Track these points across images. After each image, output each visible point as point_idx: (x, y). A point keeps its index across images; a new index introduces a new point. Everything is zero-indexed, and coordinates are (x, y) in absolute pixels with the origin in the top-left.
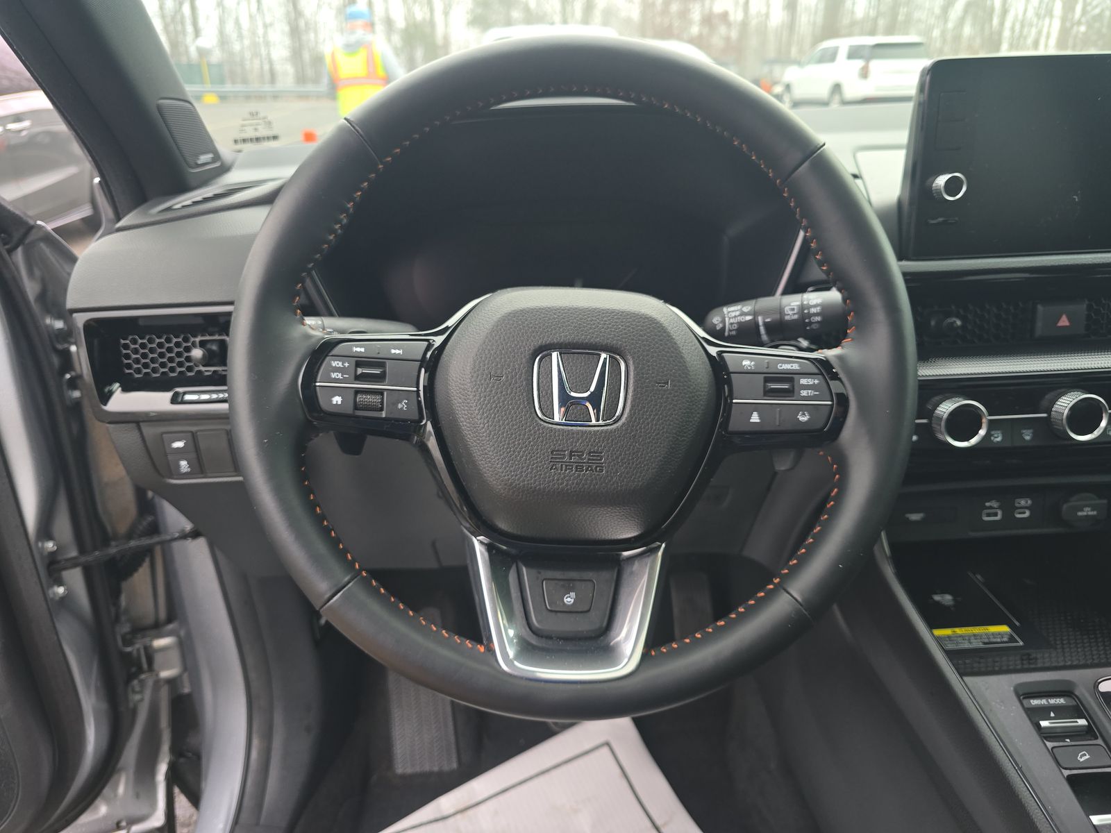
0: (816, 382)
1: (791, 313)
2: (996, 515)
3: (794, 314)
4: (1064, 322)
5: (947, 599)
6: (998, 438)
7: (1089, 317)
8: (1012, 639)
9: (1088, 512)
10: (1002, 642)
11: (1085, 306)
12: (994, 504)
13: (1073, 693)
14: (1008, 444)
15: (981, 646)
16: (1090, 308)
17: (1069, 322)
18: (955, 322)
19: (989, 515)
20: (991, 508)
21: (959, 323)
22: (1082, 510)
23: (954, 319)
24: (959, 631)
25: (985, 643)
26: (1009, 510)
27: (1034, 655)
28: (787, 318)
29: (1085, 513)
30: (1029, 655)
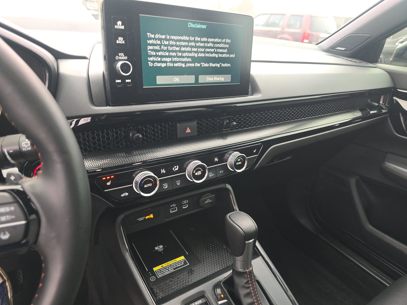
0: (12, 208)
1: (26, 146)
2: (175, 209)
3: (28, 147)
4: (188, 131)
5: (160, 248)
6: (166, 186)
7: (198, 127)
8: (185, 263)
9: (208, 201)
10: (181, 266)
11: (196, 123)
12: (174, 205)
13: (204, 296)
14: (171, 188)
15: (173, 271)
16: (198, 123)
17: (191, 130)
18: (139, 135)
19: (173, 210)
20: (173, 207)
21: (141, 136)
22: (207, 201)
23: (139, 134)
24: (164, 265)
25: (174, 269)
26: (180, 206)
27: (193, 269)
28: (24, 149)
29: (208, 202)
30: (191, 270)
